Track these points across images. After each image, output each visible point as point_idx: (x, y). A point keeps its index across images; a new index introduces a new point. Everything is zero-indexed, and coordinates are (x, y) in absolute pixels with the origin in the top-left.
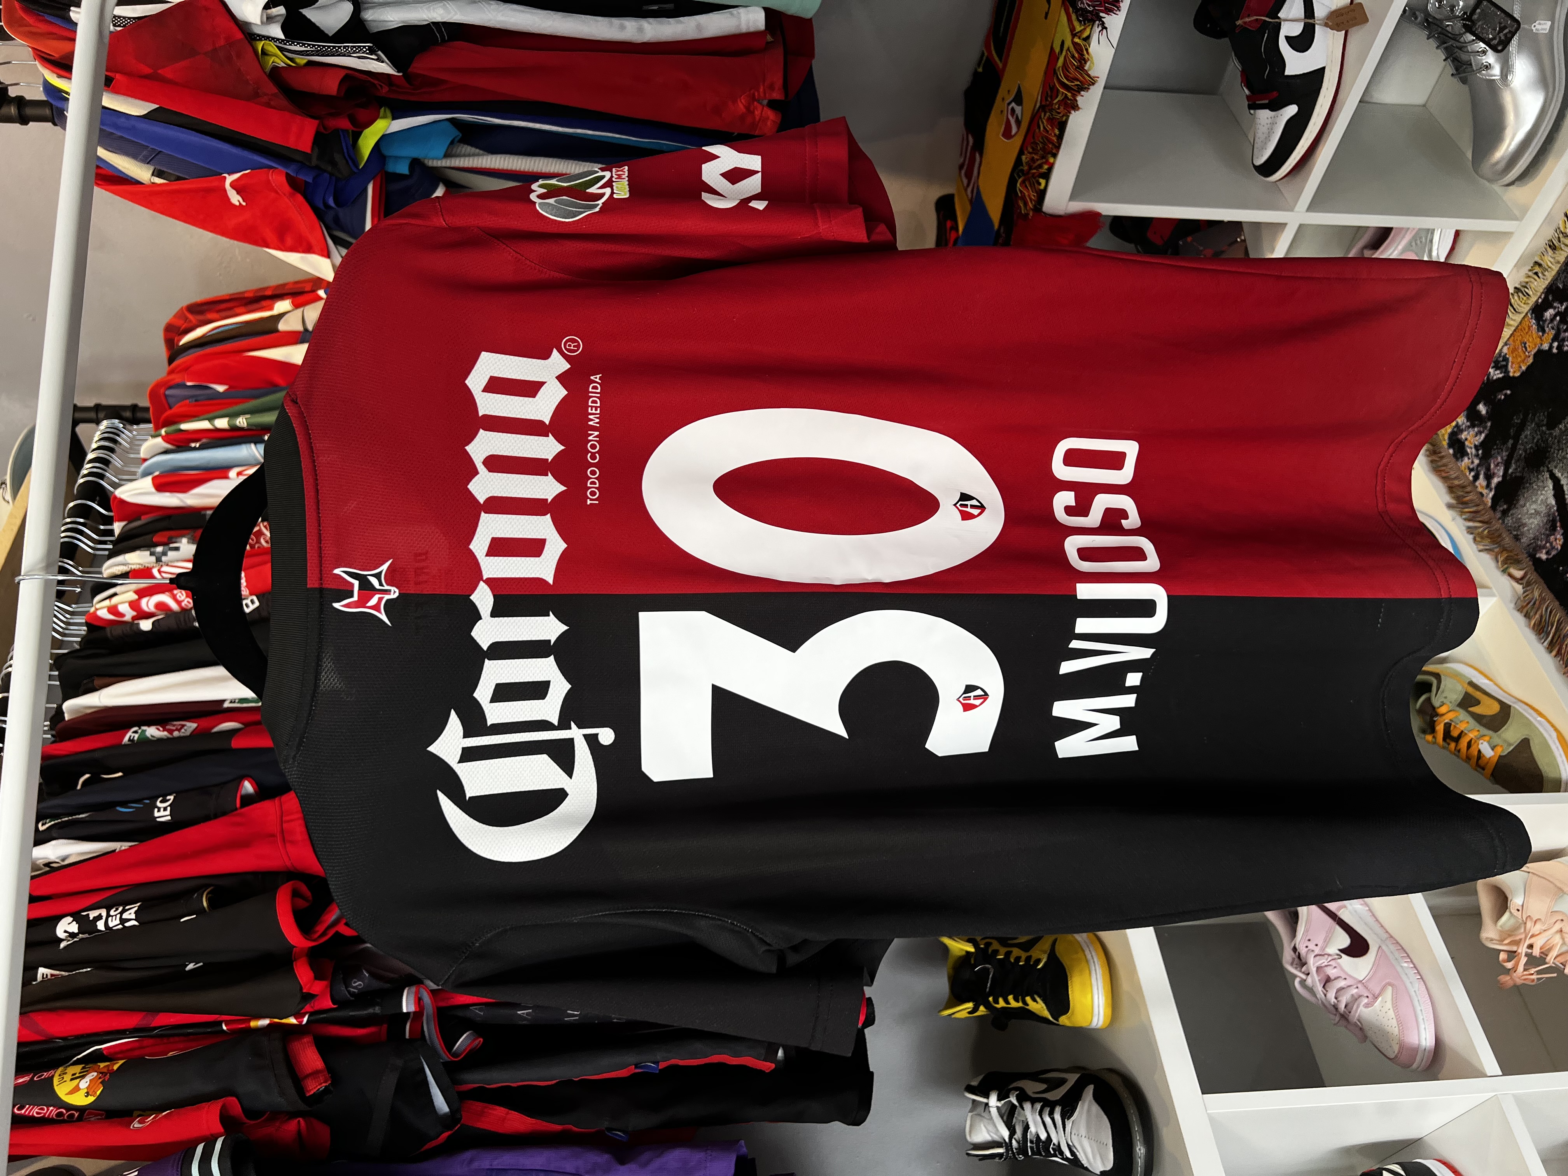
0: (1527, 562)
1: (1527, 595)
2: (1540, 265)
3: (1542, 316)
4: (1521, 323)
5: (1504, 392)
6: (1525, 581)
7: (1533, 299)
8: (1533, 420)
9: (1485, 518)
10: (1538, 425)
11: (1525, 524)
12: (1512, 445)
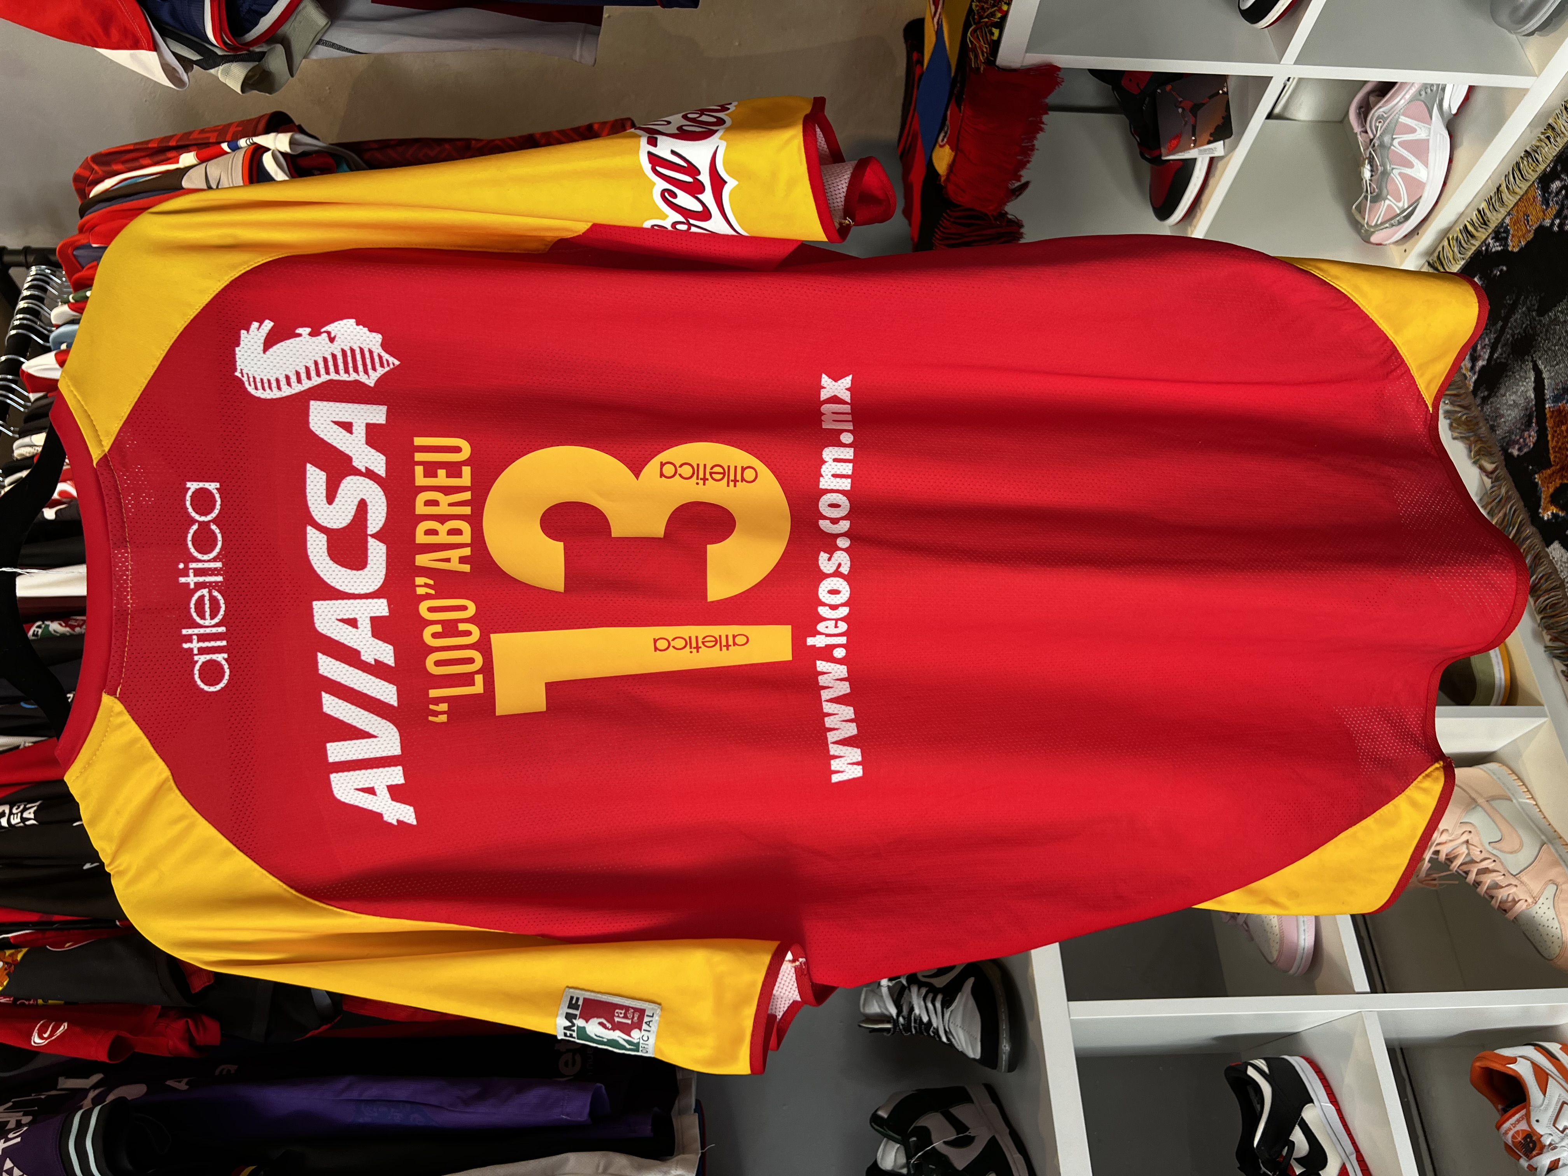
0: (1500, 456)
1: (1493, 492)
2: (1553, 129)
3: (1549, 188)
4: (1527, 192)
5: (1501, 267)
6: (1494, 475)
7: (1542, 167)
8: (1524, 304)
9: (1465, 403)
10: (1529, 310)
11: (1502, 416)
12: (1501, 327)
